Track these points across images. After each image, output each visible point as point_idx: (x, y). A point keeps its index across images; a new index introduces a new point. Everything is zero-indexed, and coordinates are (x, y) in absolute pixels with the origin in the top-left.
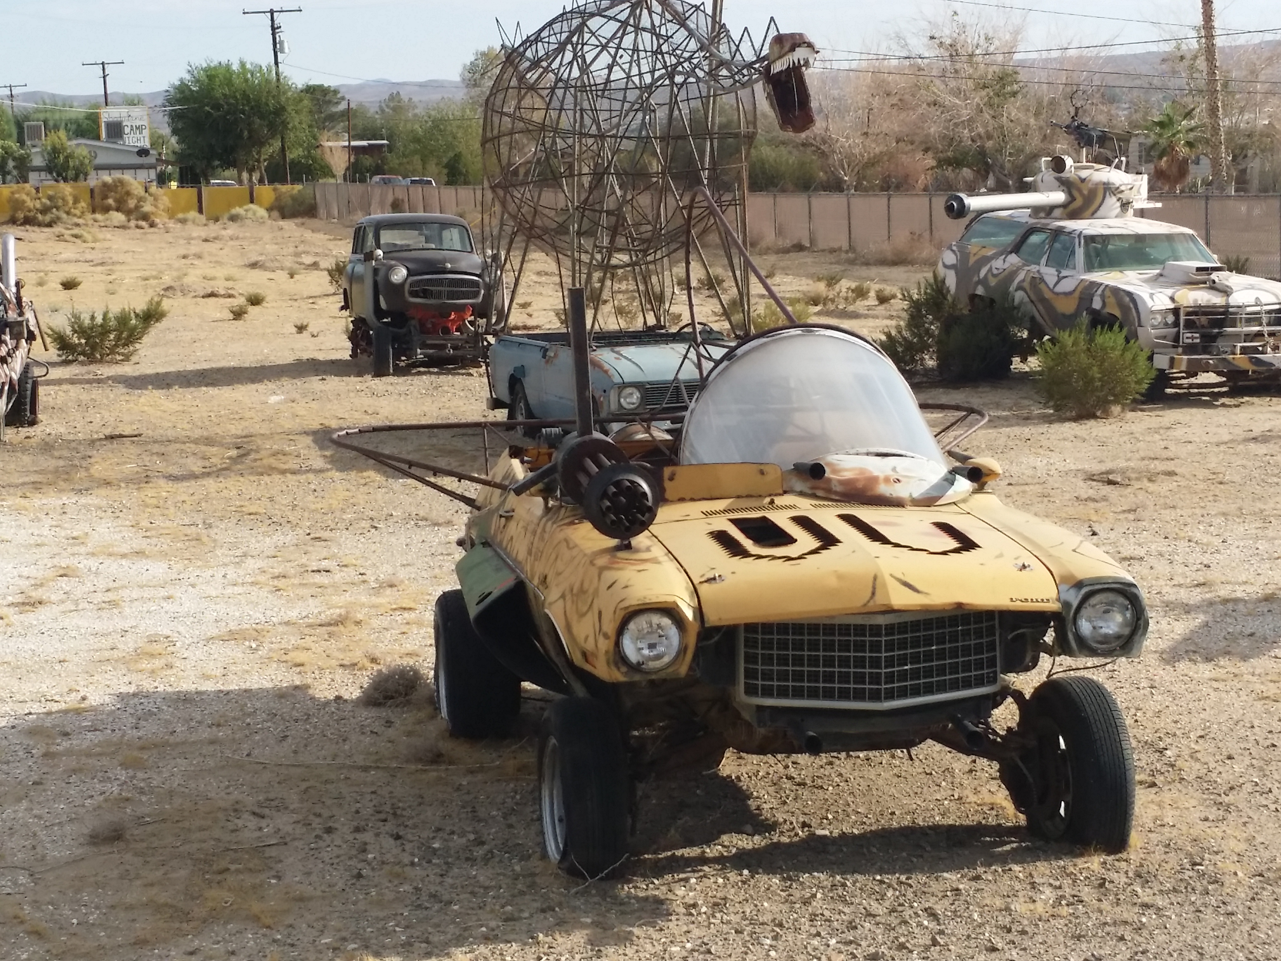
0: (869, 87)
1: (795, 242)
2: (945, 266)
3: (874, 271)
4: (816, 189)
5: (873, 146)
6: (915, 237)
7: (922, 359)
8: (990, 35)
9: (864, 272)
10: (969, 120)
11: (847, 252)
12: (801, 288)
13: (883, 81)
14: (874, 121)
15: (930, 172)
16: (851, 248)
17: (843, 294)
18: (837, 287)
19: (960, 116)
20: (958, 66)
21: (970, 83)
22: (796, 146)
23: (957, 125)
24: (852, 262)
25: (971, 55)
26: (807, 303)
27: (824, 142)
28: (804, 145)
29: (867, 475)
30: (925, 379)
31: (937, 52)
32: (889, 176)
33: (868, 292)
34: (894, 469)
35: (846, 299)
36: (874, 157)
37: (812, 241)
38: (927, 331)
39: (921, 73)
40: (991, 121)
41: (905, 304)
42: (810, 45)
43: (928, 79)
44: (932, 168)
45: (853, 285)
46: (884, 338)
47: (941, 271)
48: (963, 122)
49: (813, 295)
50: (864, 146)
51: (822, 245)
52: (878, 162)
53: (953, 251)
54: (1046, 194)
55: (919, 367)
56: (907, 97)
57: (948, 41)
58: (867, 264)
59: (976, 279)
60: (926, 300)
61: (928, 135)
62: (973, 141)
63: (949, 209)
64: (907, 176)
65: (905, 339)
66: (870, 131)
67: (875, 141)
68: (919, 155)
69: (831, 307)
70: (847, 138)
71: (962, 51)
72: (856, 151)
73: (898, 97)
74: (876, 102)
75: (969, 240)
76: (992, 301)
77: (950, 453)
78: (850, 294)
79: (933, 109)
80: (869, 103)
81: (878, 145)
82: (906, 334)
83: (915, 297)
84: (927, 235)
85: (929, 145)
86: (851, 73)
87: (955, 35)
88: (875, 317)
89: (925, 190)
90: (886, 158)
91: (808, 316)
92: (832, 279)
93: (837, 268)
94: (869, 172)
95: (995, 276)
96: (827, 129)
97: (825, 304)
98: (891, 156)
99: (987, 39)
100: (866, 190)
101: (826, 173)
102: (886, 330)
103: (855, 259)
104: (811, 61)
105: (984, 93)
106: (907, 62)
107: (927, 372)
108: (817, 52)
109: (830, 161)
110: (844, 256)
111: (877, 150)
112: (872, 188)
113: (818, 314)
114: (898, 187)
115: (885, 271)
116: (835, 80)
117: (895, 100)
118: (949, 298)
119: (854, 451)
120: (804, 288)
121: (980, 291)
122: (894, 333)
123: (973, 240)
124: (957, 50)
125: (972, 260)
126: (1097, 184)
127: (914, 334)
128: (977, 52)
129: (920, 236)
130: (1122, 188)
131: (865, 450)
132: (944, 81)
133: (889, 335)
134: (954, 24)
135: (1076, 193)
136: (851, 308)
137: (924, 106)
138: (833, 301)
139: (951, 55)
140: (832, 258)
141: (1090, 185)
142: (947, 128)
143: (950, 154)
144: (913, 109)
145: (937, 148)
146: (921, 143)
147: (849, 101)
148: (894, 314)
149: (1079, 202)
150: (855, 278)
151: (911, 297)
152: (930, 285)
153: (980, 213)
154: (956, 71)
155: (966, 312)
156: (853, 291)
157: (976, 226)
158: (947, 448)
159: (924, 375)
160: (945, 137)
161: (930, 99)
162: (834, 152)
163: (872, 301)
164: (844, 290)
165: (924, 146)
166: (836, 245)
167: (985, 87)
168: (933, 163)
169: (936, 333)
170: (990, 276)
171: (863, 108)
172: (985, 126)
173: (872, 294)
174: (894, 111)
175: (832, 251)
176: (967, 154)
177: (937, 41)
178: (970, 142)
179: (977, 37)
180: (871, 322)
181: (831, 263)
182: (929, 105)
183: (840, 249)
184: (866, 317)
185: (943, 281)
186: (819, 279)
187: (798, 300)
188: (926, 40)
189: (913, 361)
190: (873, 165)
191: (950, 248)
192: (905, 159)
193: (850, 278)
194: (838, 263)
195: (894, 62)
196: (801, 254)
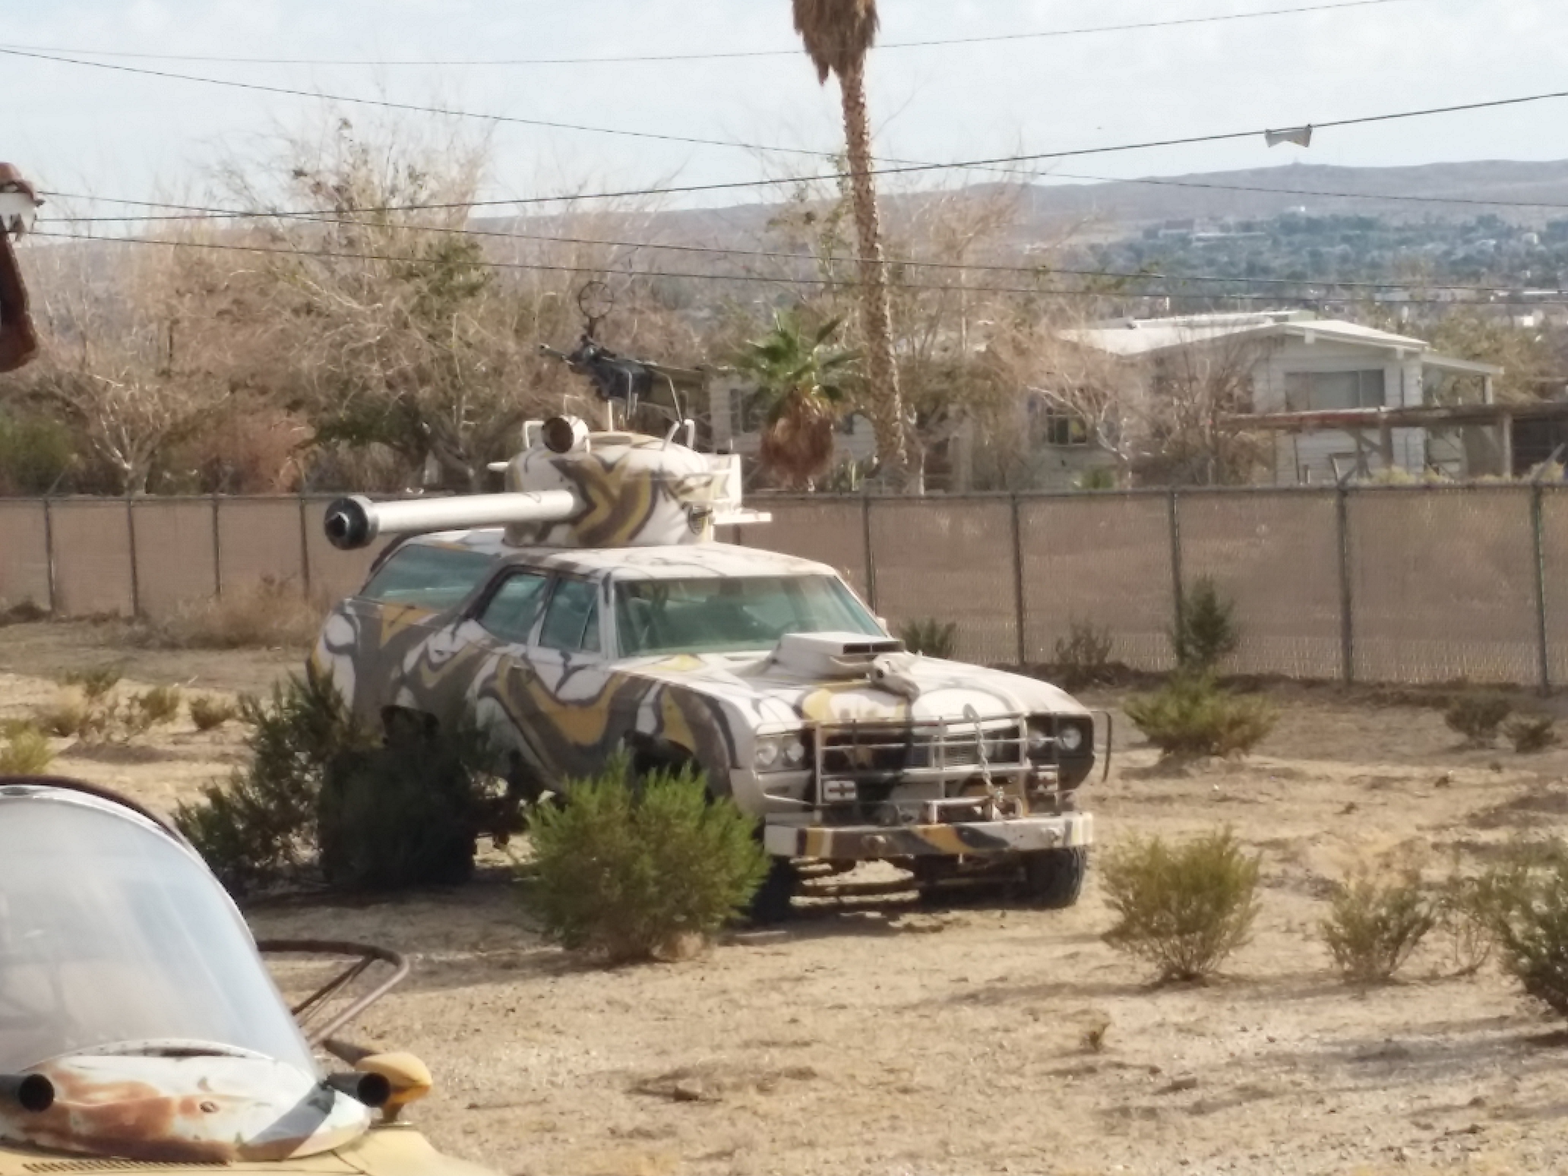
0: (172, 276)
1: (19, 601)
2: (331, 648)
3: (186, 661)
4: (63, 489)
5: (182, 397)
6: (274, 588)
7: (288, 846)
8: (419, 169)
9: (167, 662)
10: (381, 344)
11: (129, 621)
12: (32, 700)
13: (200, 262)
14: (184, 346)
15: (301, 453)
16: (140, 614)
17: (122, 711)
18: (109, 696)
19: (362, 335)
20: (355, 231)
21: (380, 266)
22: (19, 400)
23: (355, 353)
24: (141, 643)
25: (381, 210)
26: (45, 731)
27: (78, 389)
28: (35, 396)
29: (145, 1097)
30: (295, 888)
31: (308, 203)
32: (218, 460)
33: (175, 701)
34: (203, 1084)
35: (129, 720)
36: (186, 421)
37: (55, 599)
38: (297, 787)
39: (280, 246)
40: (427, 346)
41: (251, 731)
42: (23, 189)
43: (293, 260)
44: (308, 443)
45: (144, 691)
46: (205, 802)
47: (323, 658)
48: (369, 347)
49: (56, 713)
50: (163, 398)
51: (76, 606)
52: (194, 430)
53: (348, 618)
54: (535, 496)
55: (282, 863)
56: (251, 296)
57: (332, 181)
58: (172, 646)
59: (395, 674)
60: (294, 719)
61: (296, 375)
62: (390, 385)
63: (334, 529)
64: (254, 461)
65: (249, 803)
66: (176, 368)
67: (185, 387)
68: (280, 417)
69: (96, 738)
70: (128, 381)
71: (358, 201)
72: (147, 408)
73: (231, 296)
74: (185, 308)
75: (378, 594)
76: (431, 721)
77: (329, 1045)
78: (136, 711)
79: (303, 320)
80: (170, 308)
81: (193, 395)
82: (252, 793)
83: (270, 714)
84: (297, 583)
85: (300, 394)
86: (132, 247)
87: (346, 168)
88: (190, 758)
89: (294, 487)
90: (209, 423)
91: (45, 758)
92: (98, 678)
93: (108, 656)
94: (175, 452)
95: (434, 667)
96: (83, 363)
97: (82, 734)
98: (221, 418)
99: (414, 176)
100: (169, 489)
101: (83, 453)
102: (210, 786)
103: (148, 636)
104: (27, 221)
105: (408, 288)
106: (247, 225)
107: (300, 871)
108: (39, 203)
109: (92, 430)
110: (124, 630)
111: (192, 406)
112: (183, 486)
113: (69, 753)
114: (237, 484)
115: (212, 660)
116: (98, 260)
117: (224, 304)
118: (343, 715)
119: (116, 1046)
120: (39, 699)
121: (405, 699)
122: (225, 790)
123: (389, 593)
124: (350, 200)
125: (387, 635)
126: (639, 475)
127: (268, 793)
128: (394, 203)
129: (282, 584)
130: (691, 482)
131: (139, 1044)
132: (328, 266)
133: (215, 795)
134: (344, 146)
135: (595, 494)
136: (139, 740)
137: (287, 314)
138: (99, 725)
139: (339, 211)
140: (99, 633)
141: (624, 478)
142: (335, 360)
143: (342, 414)
144: (265, 321)
145: (316, 402)
146: (283, 390)
147: (130, 305)
148: (231, 750)
149: (601, 513)
150: (149, 677)
151: (261, 716)
152: (302, 689)
153: (404, 534)
154: (351, 242)
155: (377, 744)
156: (144, 703)
157: (393, 564)
158: (324, 1034)
159: (293, 880)
160: (330, 379)
161: (298, 301)
162: (99, 410)
163: (184, 723)
164: (124, 701)
165: (288, 400)
166: (102, 606)
167: (410, 275)
168: (309, 433)
169: (317, 789)
170: (424, 669)
171: (160, 320)
172: (415, 354)
173: (183, 709)
174: (225, 325)
175: (99, 620)
176: (380, 413)
177: (310, 181)
178: (383, 390)
179: (391, 172)
180: (181, 770)
181: (96, 646)
182: (296, 312)
183: (115, 615)
184: (171, 757)
185: (328, 681)
186: (71, 680)
187: (26, 726)
188: (285, 179)
189: (268, 849)
190: (183, 438)
191: (340, 610)
192: (253, 425)
193: (133, 676)
194: (112, 643)
195: (223, 223)
196: (32, 626)
